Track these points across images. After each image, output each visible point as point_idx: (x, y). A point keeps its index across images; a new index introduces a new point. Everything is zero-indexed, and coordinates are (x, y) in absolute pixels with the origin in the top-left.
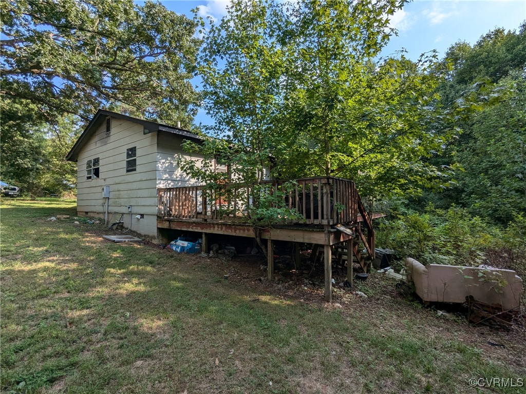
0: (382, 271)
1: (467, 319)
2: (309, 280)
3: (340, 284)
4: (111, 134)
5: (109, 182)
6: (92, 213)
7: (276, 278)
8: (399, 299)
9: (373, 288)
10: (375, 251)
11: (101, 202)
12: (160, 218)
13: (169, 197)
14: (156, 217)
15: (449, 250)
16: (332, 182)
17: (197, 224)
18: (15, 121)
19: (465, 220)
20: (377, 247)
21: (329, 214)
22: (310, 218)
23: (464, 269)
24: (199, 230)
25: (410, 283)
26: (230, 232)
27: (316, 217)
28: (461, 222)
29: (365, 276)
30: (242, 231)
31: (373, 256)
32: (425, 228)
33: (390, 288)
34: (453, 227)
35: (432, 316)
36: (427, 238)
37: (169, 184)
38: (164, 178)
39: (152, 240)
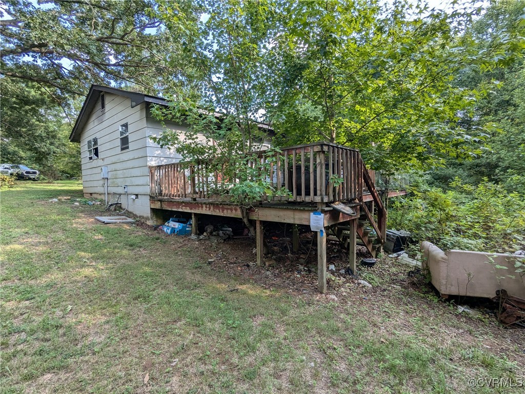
0: (395, 255)
1: (496, 316)
2: (305, 266)
3: (341, 271)
4: (106, 111)
5: (107, 161)
6: (95, 195)
7: (267, 264)
8: (411, 290)
9: (381, 276)
10: (386, 232)
11: (101, 182)
12: (152, 198)
13: (159, 176)
14: (149, 197)
15: (477, 232)
16: (327, 150)
17: (187, 204)
18: (30, 106)
19: (498, 197)
20: (390, 228)
21: (324, 189)
22: (301, 195)
23: (495, 256)
24: (188, 210)
25: (425, 271)
26: (218, 213)
27: (308, 193)
28: (493, 199)
29: (373, 262)
30: (229, 211)
31: (384, 239)
32: (447, 206)
33: (402, 276)
34: (483, 206)
35: (451, 313)
36: (449, 218)
37: (162, 161)
38: (155, 155)
39: (146, 221)
